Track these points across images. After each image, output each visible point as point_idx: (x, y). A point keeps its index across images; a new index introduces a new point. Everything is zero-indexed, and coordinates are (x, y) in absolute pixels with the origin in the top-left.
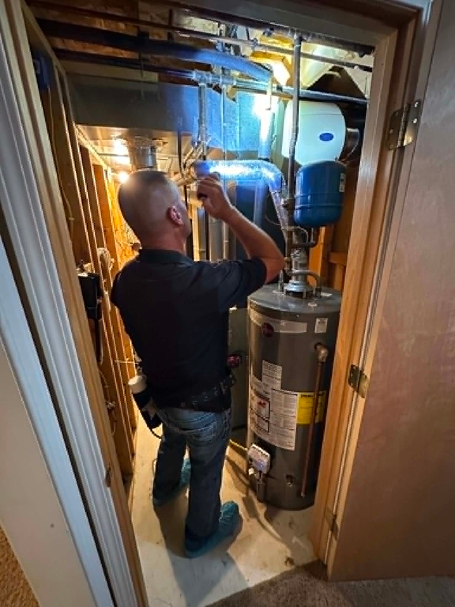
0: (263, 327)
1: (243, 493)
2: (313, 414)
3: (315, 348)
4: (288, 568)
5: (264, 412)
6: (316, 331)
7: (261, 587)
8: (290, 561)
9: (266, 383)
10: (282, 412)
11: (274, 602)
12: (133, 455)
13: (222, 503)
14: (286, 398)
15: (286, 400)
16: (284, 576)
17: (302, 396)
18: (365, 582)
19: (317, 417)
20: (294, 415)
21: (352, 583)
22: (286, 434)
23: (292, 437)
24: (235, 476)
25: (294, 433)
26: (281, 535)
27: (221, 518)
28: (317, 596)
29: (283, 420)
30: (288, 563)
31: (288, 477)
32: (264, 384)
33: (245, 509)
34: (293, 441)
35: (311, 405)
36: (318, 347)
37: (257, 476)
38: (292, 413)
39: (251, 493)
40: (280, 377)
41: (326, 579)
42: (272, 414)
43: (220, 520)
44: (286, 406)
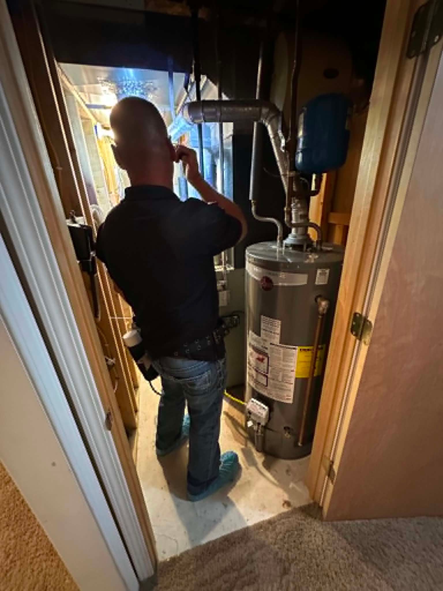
0: (262, 280)
1: (242, 444)
2: (312, 367)
3: (316, 300)
4: (285, 509)
5: (263, 366)
6: (316, 283)
7: (259, 526)
8: (287, 503)
9: (265, 338)
10: (281, 366)
11: (272, 538)
12: (136, 411)
13: (222, 453)
14: (284, 353)
15: (285, 355)
16: (281, 516)
17: (301, 349)
18: (359, 522)
19: (316, 371)
20: (292, 369)
21: (347, 522)
22: (285, 388)
23: (290, 390)
24: (234, 429)
25: (292, 387)
26: (278, 481)
27: (221, 466)
28: (313, 533)
29: (281, 374)
30: (285, 505)
31: (285, 428)
32: (263, 339)
33: (244, 458)
34: (292, 394)
35: (309, 359)
36: (319, 300)
37: (255, 428)
38: (292, 367)
39: (250, 445)
40: (278, 331)
41: (321, 519)
42: (270, 368)
43: (220, 468)
44: (284, 360)
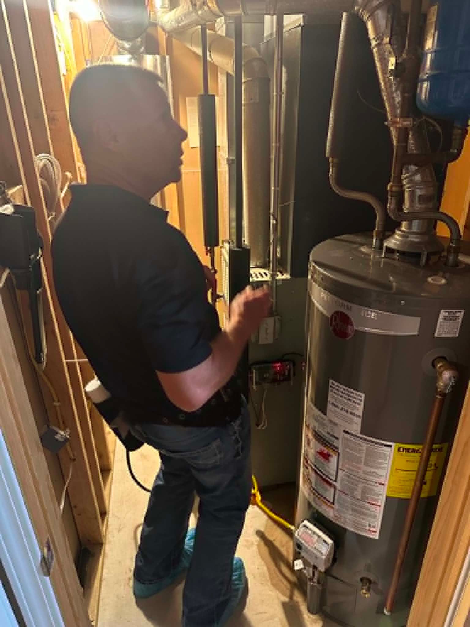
0: (334, 318)
1: (284, 594)
2: (418, 484)
3: (434, 366)
5: (329, 468)
6: (438, 334)
9: (335, 419)
10: (361, 474)
14: (369, 450)
15: (370, 454)
17: (399, 449)
19: (426, 488)
20: (382, 480)
22: (365, 510)
23: (375, 517)
24: (273, 567)
25: (379, 512)
29: (361, 486)
31: (363, 580)
32: (331, 422)
34: (378, 523)
36: (439, 365)
37: (308, 573)
38: (379, 476)
39: (298, 597)
40: (360, 411)
42: (341, 473)
44: (366, 464)
